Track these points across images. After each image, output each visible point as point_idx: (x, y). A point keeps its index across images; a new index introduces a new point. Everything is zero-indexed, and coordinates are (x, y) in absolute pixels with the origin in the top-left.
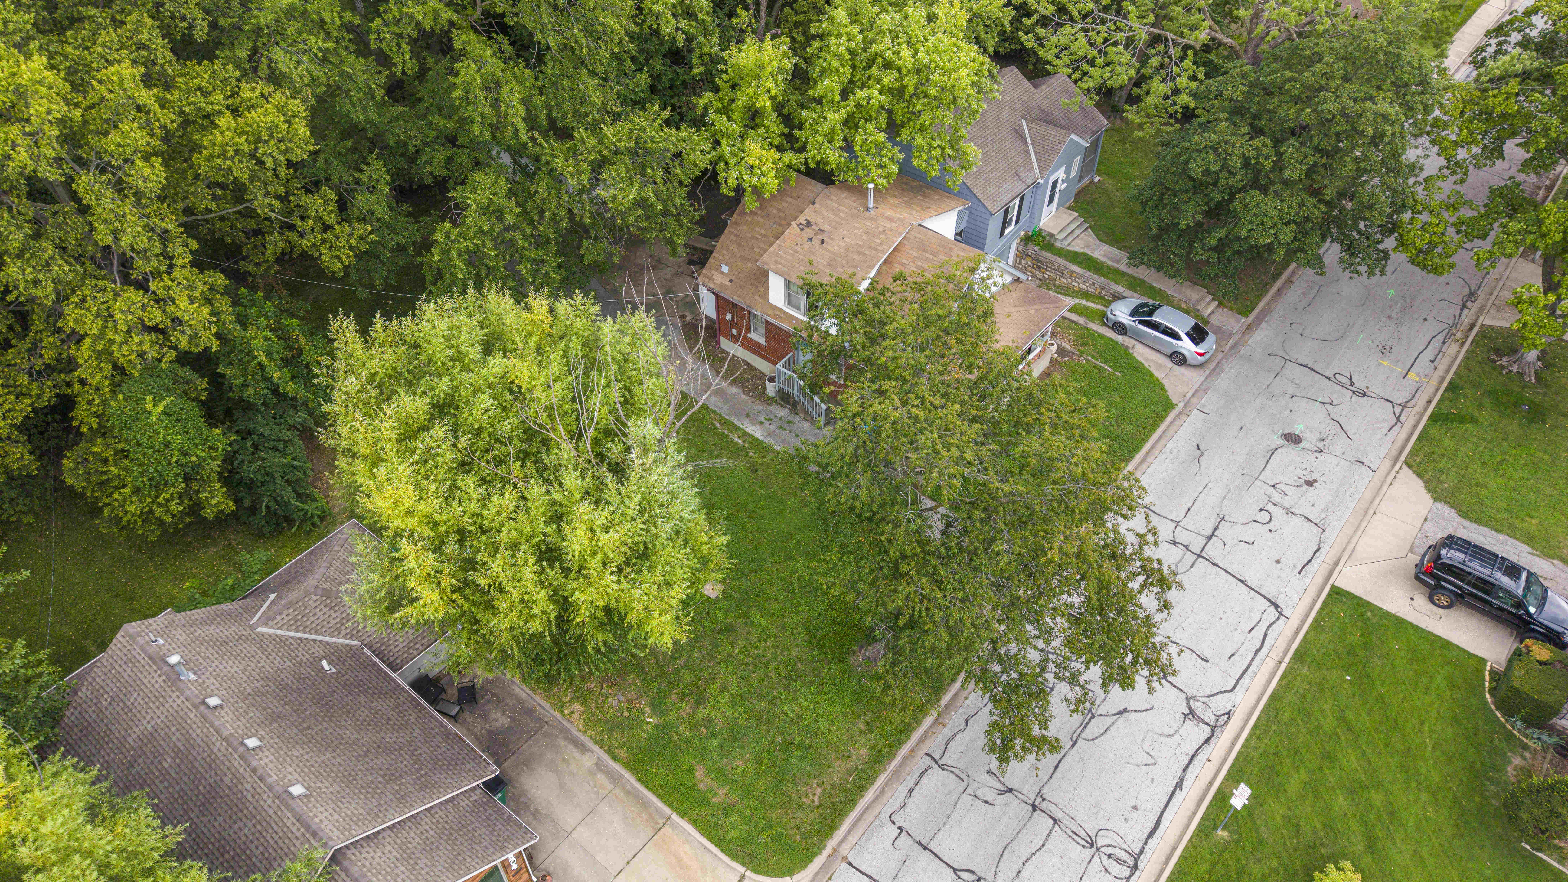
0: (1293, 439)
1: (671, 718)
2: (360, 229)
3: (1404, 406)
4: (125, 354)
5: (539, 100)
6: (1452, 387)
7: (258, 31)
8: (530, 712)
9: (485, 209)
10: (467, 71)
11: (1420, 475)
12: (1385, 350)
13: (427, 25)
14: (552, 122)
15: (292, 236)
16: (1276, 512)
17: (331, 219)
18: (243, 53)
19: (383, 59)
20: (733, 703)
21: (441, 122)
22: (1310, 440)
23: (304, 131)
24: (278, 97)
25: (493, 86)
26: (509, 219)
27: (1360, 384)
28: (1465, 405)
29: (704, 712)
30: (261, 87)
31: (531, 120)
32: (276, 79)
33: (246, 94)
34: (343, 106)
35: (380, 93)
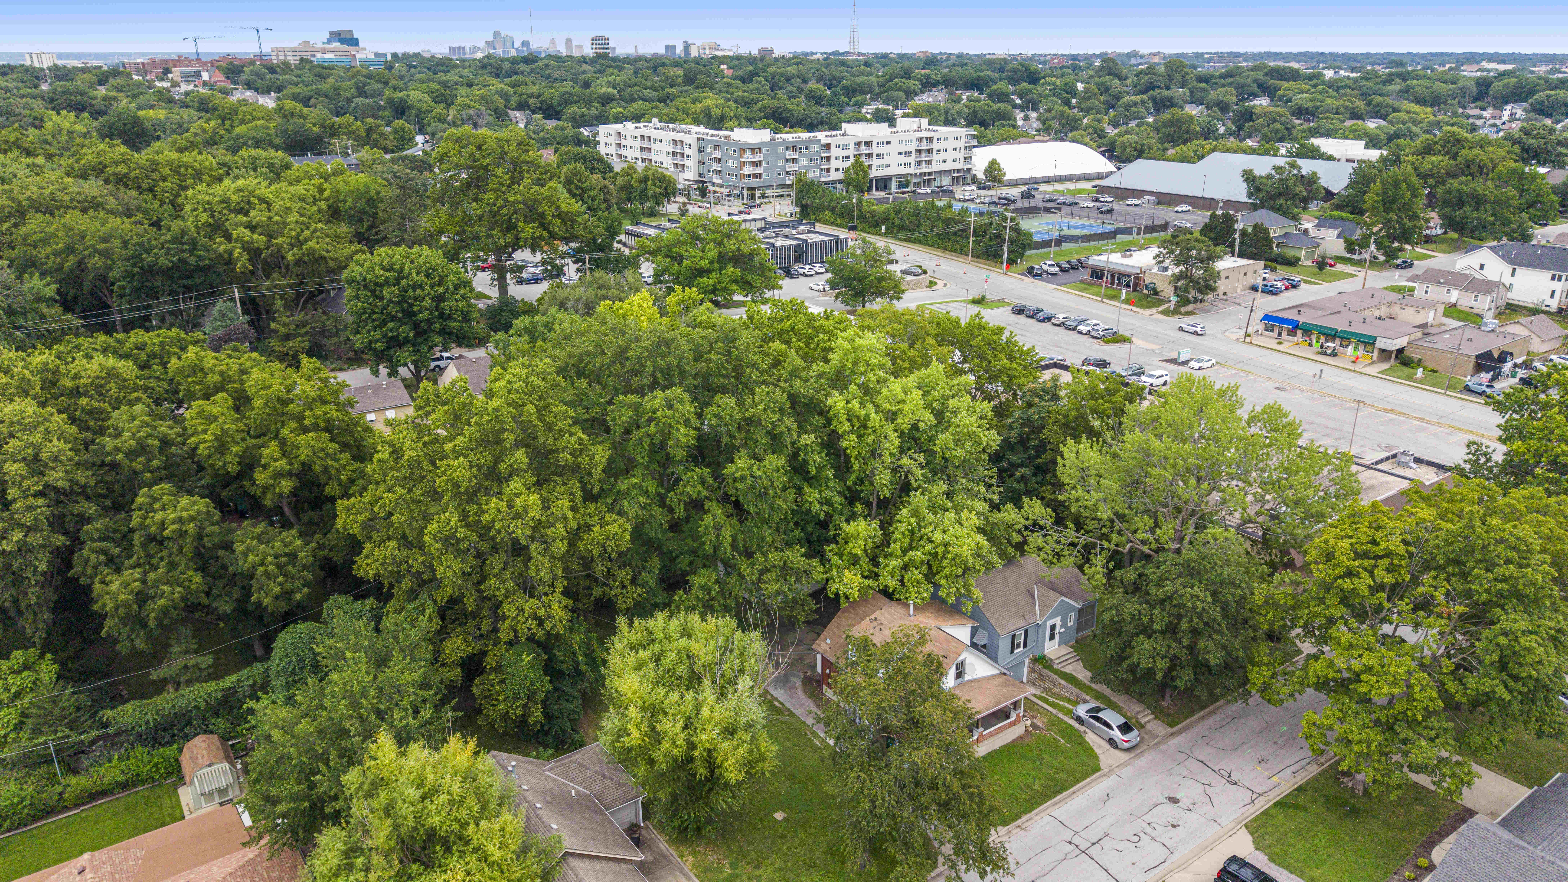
0: (1173, 800)
1: (739, 871)
2: (639, 590)
3: (1260, 795)
4: (522, 629)
5: (740, 537)
6: (1300, 789)
7: (619, 492)
8: (665, 857)
9: (702, 587)
10: (708, 519)
11: (1252, 834)
12: (1262, 761)
13: (694, 496)
14: (746, 549)
15: (606, 589)
16: (1145, 839)
17: (627, 583)
18: (610, 501)
19: (671, 510)
20: (775, 871)
21: (690, 543)
22: (1185, 803)
23: (628, 537)
24: (621, 521)
25: (718, 528)
26: (713, 594)
27: (1234, 777)
28: (1302, 800)
29: (757, 872)
30: (614, 516)
31: (734, 546)
32: (621, 513)
33: (607, 518)
34: (647, 528)
35: (666, 526)
